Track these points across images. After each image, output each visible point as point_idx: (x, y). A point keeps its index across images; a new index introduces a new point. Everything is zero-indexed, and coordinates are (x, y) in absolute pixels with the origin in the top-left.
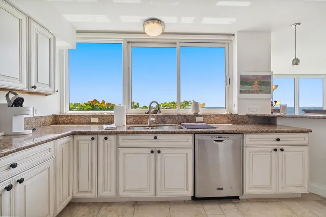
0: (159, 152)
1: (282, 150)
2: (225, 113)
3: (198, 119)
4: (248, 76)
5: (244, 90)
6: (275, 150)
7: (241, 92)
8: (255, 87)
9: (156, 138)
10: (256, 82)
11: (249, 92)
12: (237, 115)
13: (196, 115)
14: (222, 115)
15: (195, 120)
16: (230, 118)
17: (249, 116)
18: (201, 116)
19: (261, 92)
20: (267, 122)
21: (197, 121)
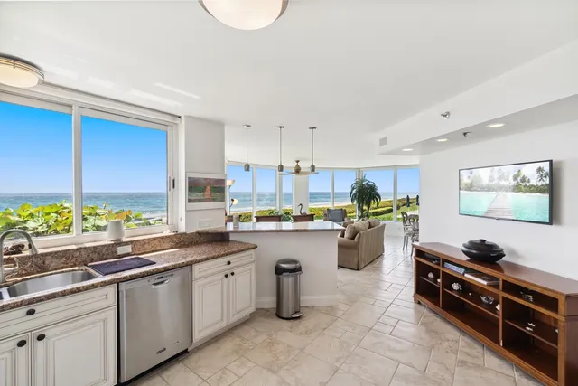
0: (41, 337)
1: (233, 274)
2: (168, 233)
3: (121, 250)
4: (199, 179)
5: (194, 198)
6: (226, 276)
7: (190, 201)
8: (207, 194)
9: (31, 313)
10: (208, 188)
11: (200, 201)
12: (185, 234)
13: (119, 243)
14: (162, 238)
15: (116, 252)
16: (175, 239)
17: (199, 234)
18: (127, 243)
19: (214, 200)
20: (220, 238)
21: (119, 253)
